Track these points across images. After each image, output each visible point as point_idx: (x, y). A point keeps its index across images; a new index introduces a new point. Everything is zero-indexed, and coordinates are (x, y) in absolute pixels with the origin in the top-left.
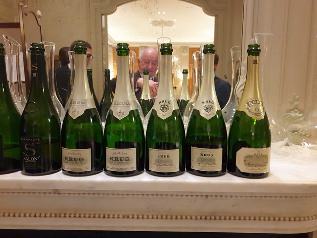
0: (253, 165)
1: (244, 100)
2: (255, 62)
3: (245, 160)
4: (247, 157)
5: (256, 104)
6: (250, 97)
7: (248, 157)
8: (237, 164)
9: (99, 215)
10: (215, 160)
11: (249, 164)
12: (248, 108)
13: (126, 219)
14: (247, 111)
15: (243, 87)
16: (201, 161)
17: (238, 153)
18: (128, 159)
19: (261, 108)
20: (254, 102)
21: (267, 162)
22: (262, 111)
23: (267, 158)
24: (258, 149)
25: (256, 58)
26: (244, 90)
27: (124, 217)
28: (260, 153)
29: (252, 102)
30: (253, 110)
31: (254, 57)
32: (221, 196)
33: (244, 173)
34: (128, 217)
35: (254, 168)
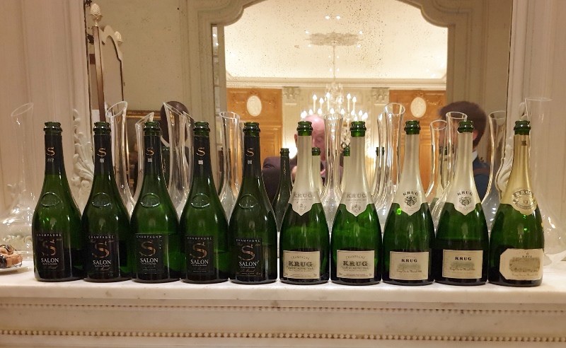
0: (520, 270)
1: (510, 191)
2: (524, 143)
3: (511, 265)
4: (513, 261)
5: (525, 196)
6: (518, 187)
7: (515, 260)
8: (501, 270)
9: (327, 335)
10: (473, 265)
11: (516, 269)
12: (514, 201)
13: (360, 340)
14: (513, 204)
15: (509, 174)
16: (456, 267)
17: (502, 256)
18: (365, 264)
19: (531, 200)
20: (523, 192)
21: (539, 267)
22: (532, 203)
23: (539, 262)
24: (527, 250)
25: (525, 138)
26: (509, 178)
27: (357, 338)
28: (530, 255)
29: (520, 192)
30: (521, 202)
31: (523, 136)
32: (480, 311)
33: (509, 280)
34: (363, 338)
35: (522, 273)
